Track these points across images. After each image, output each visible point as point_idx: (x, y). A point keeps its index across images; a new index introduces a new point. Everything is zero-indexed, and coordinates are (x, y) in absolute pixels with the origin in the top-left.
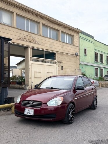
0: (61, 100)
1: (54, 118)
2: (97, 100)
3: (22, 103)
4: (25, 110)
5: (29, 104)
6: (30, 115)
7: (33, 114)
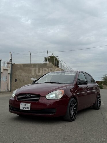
0: (61, 94)
1: (54, 113)
2: (100, 100)
3: (18, 97)
4: (21, 105)
5: (26, 97)
6: (26, 109)
7: (30, 108)
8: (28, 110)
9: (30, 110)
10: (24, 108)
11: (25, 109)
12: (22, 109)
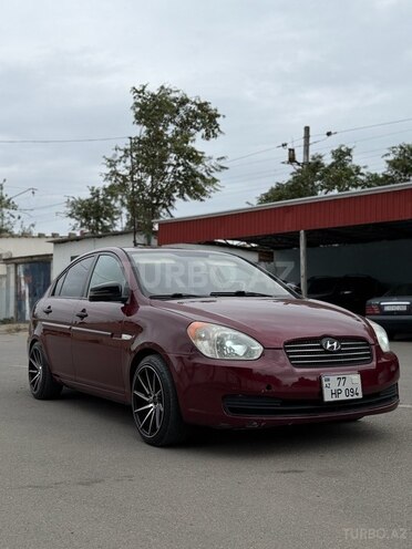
4: (324, 383)
6: (350, 397)
7: (360, 391)
8: (355, 397)
9: (360, 396)
10: (338, 393)
11: (342, 397)
12: (334, 399)
